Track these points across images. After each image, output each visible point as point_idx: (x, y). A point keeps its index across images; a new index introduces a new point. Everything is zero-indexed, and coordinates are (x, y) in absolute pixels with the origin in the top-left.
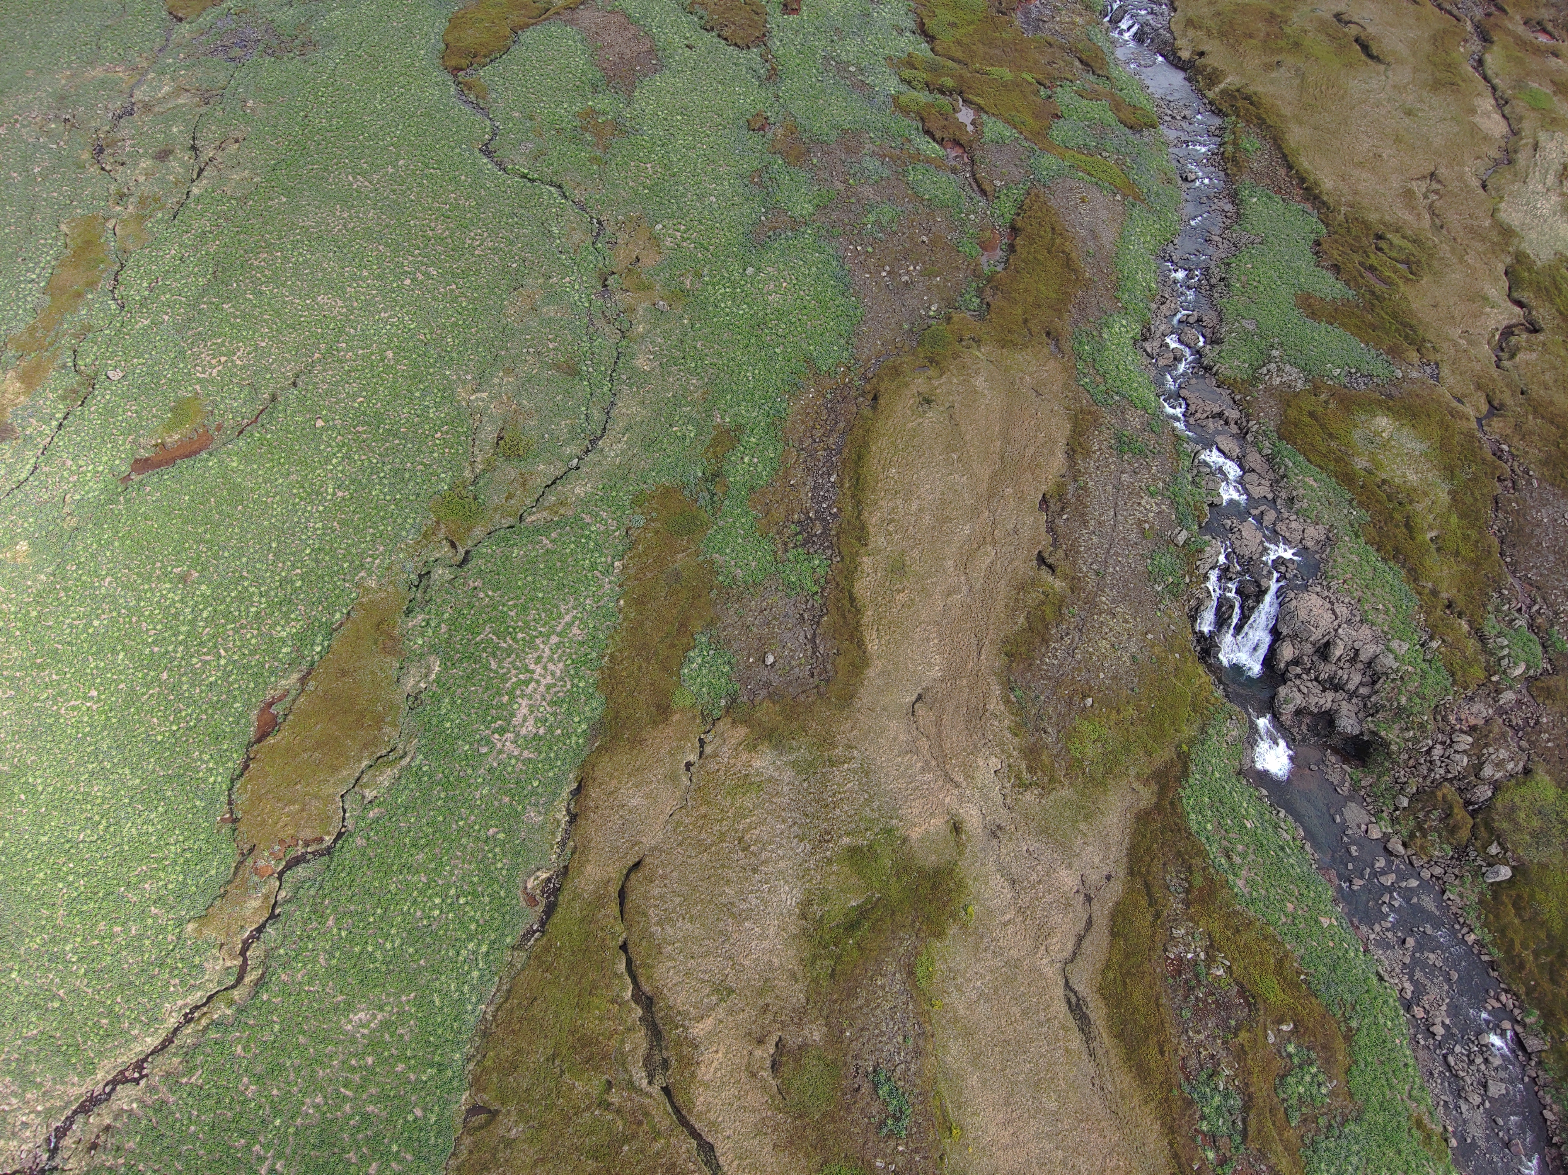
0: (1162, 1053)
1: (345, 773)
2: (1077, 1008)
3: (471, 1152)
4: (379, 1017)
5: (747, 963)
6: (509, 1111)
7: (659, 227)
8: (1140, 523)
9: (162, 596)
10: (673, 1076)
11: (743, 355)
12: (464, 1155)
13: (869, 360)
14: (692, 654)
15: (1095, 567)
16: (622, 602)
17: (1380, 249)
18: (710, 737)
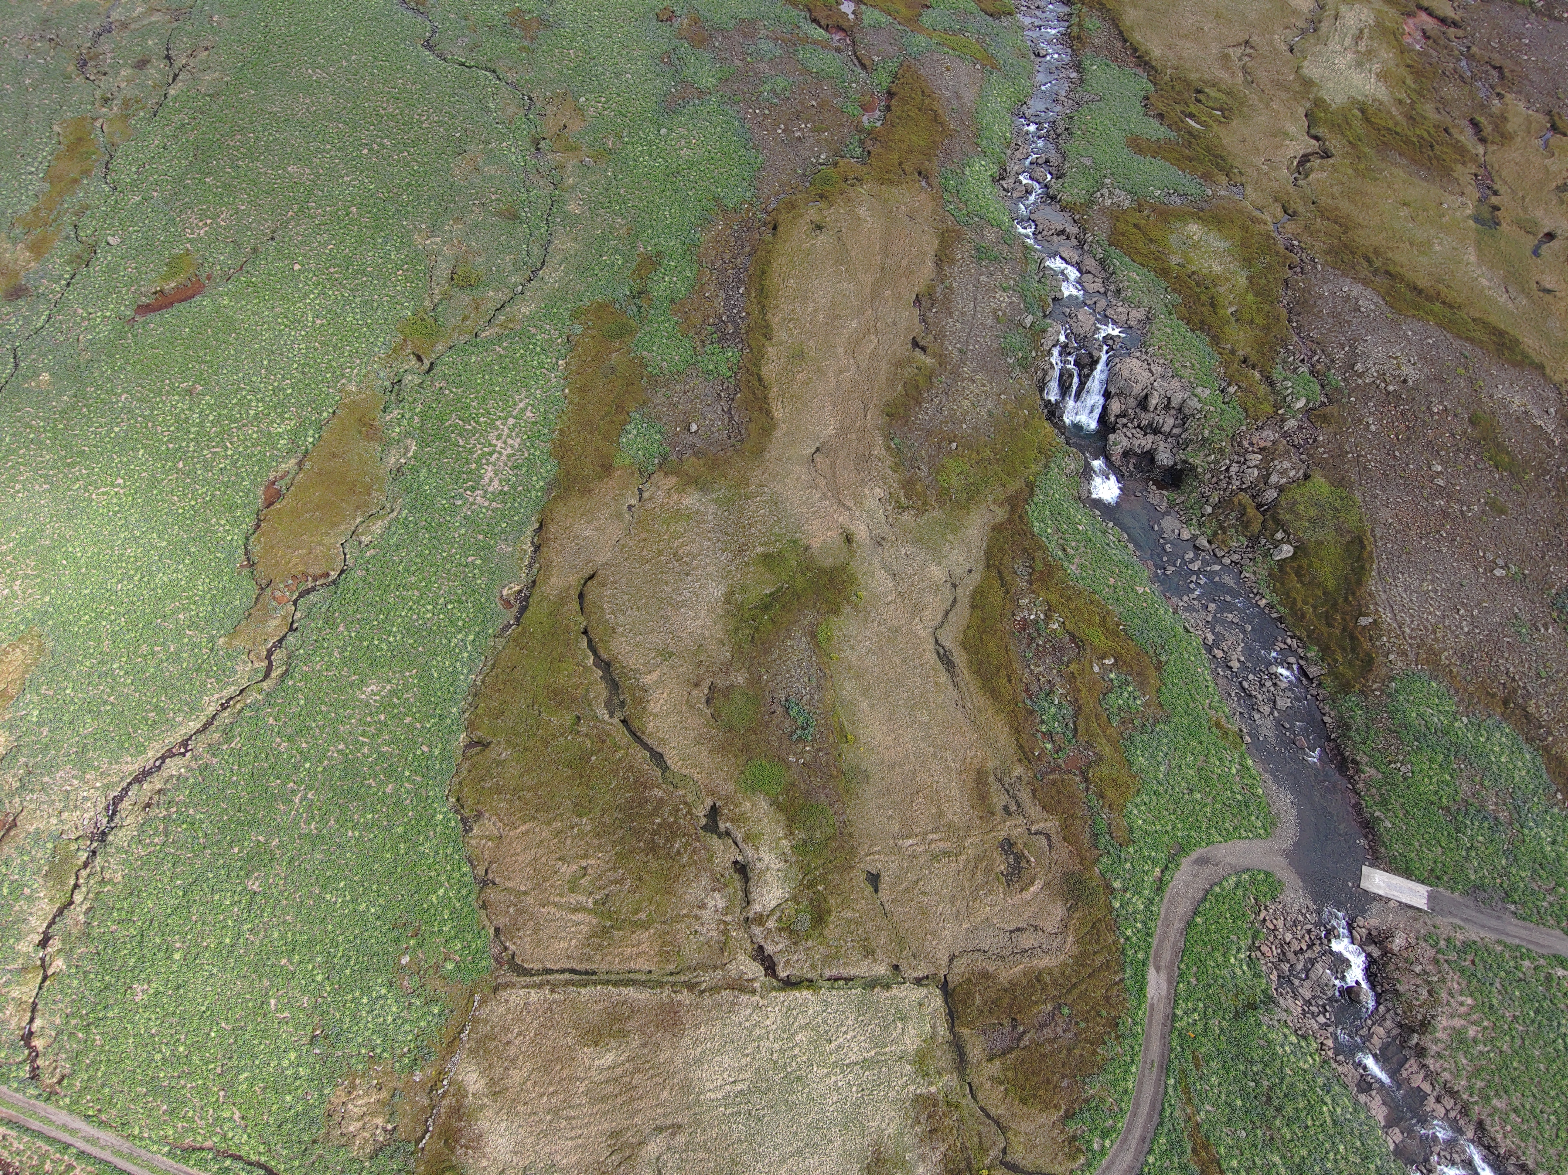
0: (1010, 681)
1: (343, 527)
2: (945, 658)
3: (470, 771)
4: (388, 687)
5: (684, 635)
6: (499, 742)
7: (583, 99)
8: (994, 312)
9: (172, 406)
10: (628, 710)
11: (661, 198)
12: (465, 773)
13: (769, 198)
14: (628, 427)
15: (958, 346)
16: (567, 391)
17: (1199, 101)
18: (647, 486)
